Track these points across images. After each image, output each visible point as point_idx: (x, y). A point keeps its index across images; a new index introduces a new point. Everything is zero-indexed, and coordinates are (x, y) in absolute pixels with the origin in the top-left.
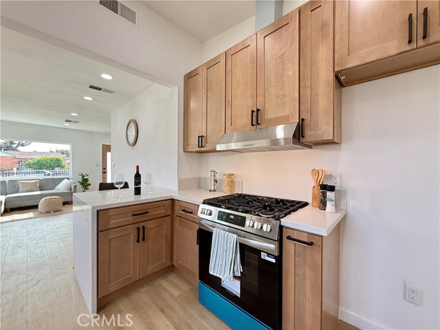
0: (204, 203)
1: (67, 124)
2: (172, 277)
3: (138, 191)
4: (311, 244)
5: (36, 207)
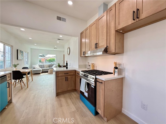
0: (82, 71)
1: (54, 49)
2: (75, 93)
3: (67, 68)
4: (102, 83)
5: (48, 72)
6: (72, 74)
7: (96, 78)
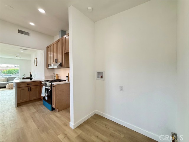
0: (44, 81)
1: (17, 58)
4: (54, 86)
5: (5, 87)
6: (37, 84)
7: (52, 84)
